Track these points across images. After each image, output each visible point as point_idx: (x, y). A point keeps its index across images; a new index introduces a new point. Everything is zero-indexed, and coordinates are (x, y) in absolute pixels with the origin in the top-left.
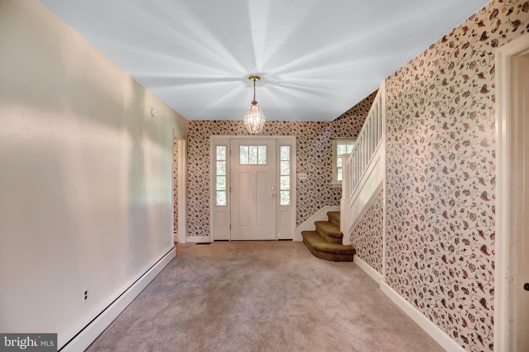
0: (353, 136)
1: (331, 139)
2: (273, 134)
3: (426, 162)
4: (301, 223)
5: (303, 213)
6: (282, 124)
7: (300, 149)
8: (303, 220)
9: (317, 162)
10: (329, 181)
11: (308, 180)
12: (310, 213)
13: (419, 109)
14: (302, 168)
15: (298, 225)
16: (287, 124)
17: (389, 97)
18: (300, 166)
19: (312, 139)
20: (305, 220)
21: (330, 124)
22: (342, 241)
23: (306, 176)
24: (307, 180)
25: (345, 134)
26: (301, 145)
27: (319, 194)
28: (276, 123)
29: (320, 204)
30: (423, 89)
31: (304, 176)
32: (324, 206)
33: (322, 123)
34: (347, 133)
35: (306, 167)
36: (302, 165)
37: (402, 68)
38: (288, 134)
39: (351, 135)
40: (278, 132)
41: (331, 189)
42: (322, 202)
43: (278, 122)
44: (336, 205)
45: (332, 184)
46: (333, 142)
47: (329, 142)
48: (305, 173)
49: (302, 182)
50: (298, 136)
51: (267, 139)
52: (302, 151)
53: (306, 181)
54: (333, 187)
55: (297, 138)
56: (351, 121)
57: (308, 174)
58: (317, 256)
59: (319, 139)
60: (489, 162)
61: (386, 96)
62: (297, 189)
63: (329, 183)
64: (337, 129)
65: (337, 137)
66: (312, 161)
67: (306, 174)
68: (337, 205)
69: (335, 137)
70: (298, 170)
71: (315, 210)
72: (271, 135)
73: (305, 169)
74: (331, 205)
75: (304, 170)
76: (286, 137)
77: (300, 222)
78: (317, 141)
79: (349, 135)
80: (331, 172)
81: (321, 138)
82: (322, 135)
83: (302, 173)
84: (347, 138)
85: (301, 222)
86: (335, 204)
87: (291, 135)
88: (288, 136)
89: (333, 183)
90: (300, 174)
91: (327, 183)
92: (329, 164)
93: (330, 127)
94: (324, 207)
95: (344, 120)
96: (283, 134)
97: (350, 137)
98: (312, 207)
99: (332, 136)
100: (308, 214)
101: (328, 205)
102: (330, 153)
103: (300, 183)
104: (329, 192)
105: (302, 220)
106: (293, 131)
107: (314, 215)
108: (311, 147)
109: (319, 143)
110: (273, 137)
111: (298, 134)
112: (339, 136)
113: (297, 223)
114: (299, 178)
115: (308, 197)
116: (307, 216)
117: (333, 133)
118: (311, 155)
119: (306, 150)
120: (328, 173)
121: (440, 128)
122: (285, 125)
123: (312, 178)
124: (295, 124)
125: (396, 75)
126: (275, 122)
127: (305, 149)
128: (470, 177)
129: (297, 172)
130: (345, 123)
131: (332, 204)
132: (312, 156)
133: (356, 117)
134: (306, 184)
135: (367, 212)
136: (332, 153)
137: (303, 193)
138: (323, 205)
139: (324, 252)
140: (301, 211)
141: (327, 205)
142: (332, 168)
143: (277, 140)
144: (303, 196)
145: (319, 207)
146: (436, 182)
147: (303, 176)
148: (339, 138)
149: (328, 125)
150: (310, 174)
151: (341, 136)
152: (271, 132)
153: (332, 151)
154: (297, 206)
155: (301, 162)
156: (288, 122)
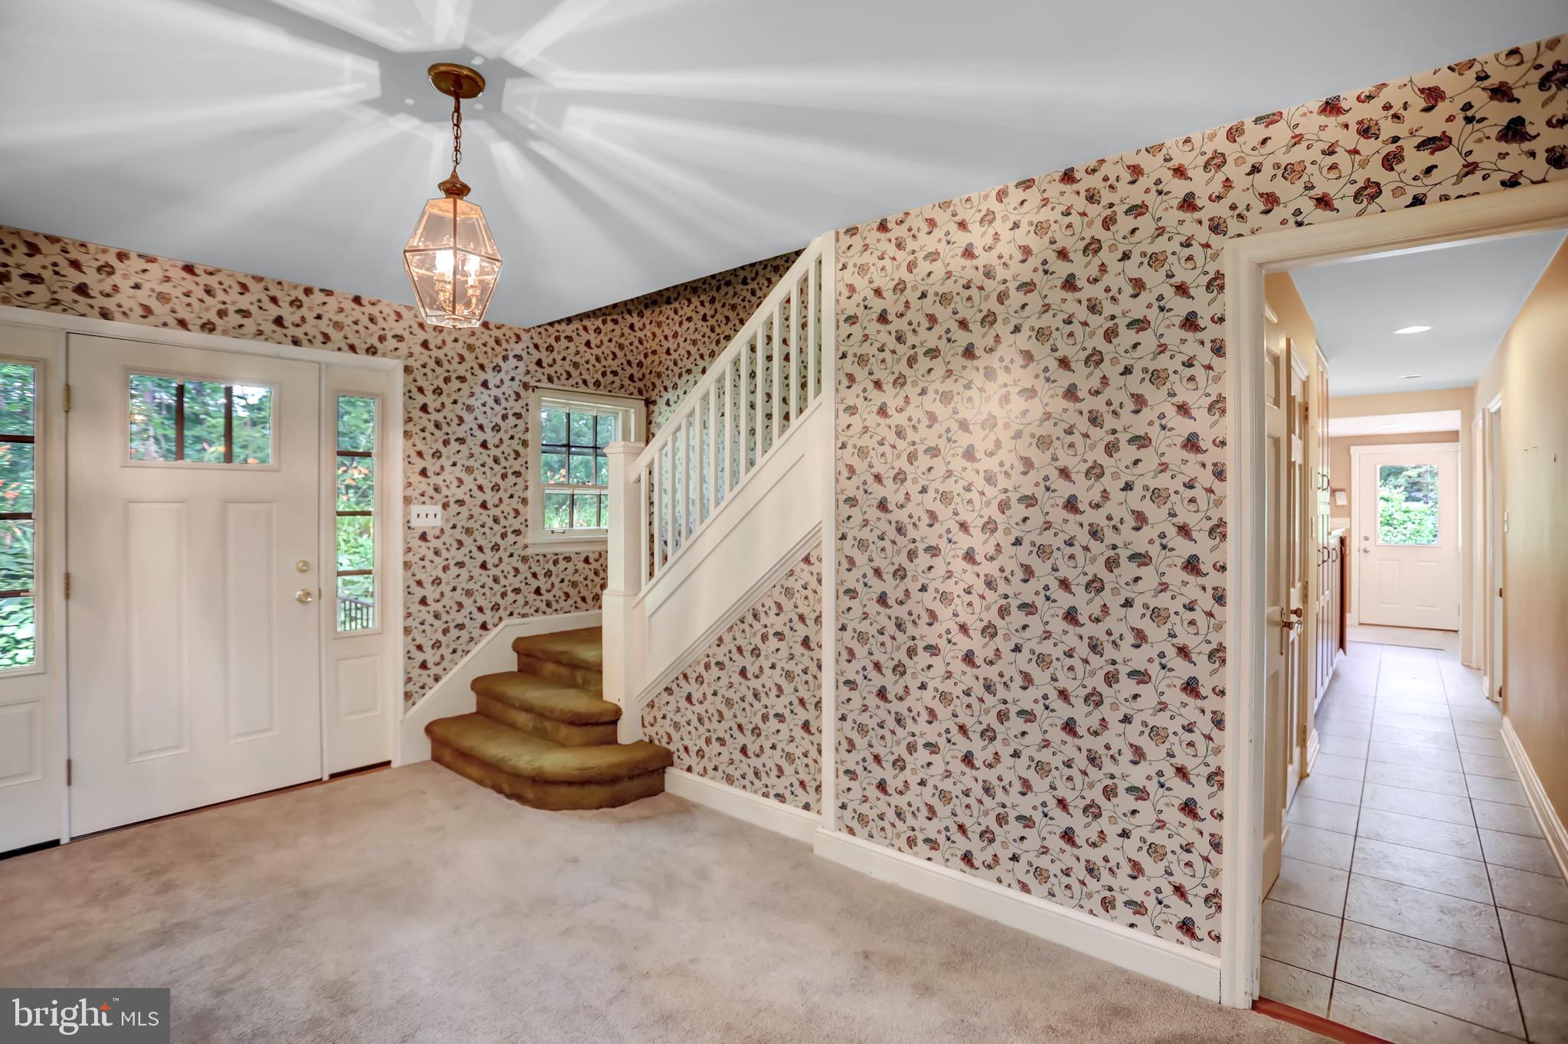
0: (591, 385)
1: (526, 386)
2: (305, 342)
3: (1003, 482)
4: (423, 691)
5: (431, 656)
6: (349, 305)
7: (417, 414)
8: (430, 681)
9: (477, 465)
10: (517, 532)
11: (448, 531)
12: (454, 651)
13: (979, 337)
14: (421, 484)
15: (411, 702)
16: (369, 309)
17: (852, 288)
18: (416, 478)
19: (462, 379)
20: (437, 679)
21: (525, 337)
22: (615, 733)
23: (439, 516)
24: (442, 531)
25: (569, 375)
26: (420, 400)
27: (484, 577)
28: (318, 297)
29: (488, 617)
30: (992, 286)
31: (431, 516)
32: (501, 619)
33: (499, 328)
34: (574, 373)
35: (438, 480)
36: (424, 473)
37: (907, 214)
38: (372, 351)
39: (585, 382)
40: (327, 338)
41: (525, 559)
42: (496, 607)
43: (329, 293)
44: (540, 613)
45: (527, 541)
46: (529, 397)
47: (518, 396)
48: (436, 504)
49: (423, 537)
50: (410, 362)
51: (279, 357)
52: (424, 420)
53: (438, 533)
54: (529, 552)
55: (408, 370)
56: (585, 337)
57: (445, 506)
58: (540, 804)
59: (485, 384)
60: (1206, 489)
61: (837, 281)
62: (407, 565)
63: (518, 539)
64: (543, 355)
65: (545, 384)
66: (462, 459)
67: (438, 509)
68: (544, 613)
69: (539, 381)
70: (410, 492)
71: (472, 639)
72: (296, 342)
73: (437, 490)
74: (524, 616)
75: (430, 491)
76: (363, 359)
77: (416, 688)
78: (478, 389)
79: (580, 382)
80: (524, 501)
81: (493, 379)
82: (497, 369)
83: (424, 503)
84: (574, 389)
85: (423, 687)
86: (537, 611)
87: (384, 355)
88: (370, 358)
89: (530, 537)
90: (416, 509)
91: (511, 538)
92: (517, 474)
93: (522, 345)
94: (502, 625)
95: (569, 330)
96: (352, 348)
97: (583, 388)
98: (460, 627)
99: (527, 379)
100: (448, 656)
101: (515, 614)
102: (520, 435)
103: (416, 543)
104: (517, 570)
105: (424, 679)
106: (391, 343)
107: (470, 655)
108: (458, 408)
109: (485, 396)
110: (304, 352)
111: (411, 355)
112: (550, 379)
113: (408, 696)
114: (412, 525)
115: (448, 594)
116: (444, 664)
117: (533, 367)
118: (457, 440)
119: (439, 417)
120: (515, 503)
121: (1052, 396)
122: (357, 312)
123: (462, 521)
124: (399, 316)
125: (883, 227)
126: (316, 291)
127: (435, 416)
128: (1150, 521)
129: (407, 500)
130: (569, 339)
131: (526, 610)
132: (461, 441)
133: (601, 326)
134: (438, 544)
135: (731, 629)
136: (529, 436)
137: (427, 581)
138: (497, 615)
139: (570, 783)
140: (420, 648)
141: (511, 614)
142: (526, 488)
143: (323, 367)
144: (431, 592)
145: (484, 627)
146: (1039, 534)
147: (429, 517)
148: (550, 385)
149: (518, 338)
150: (454, 508)
151: (555, 379)
152: (299, 333)
153: (527, 430)
154: (407, 631)
155: (419, 464)
156: (374, 304)
